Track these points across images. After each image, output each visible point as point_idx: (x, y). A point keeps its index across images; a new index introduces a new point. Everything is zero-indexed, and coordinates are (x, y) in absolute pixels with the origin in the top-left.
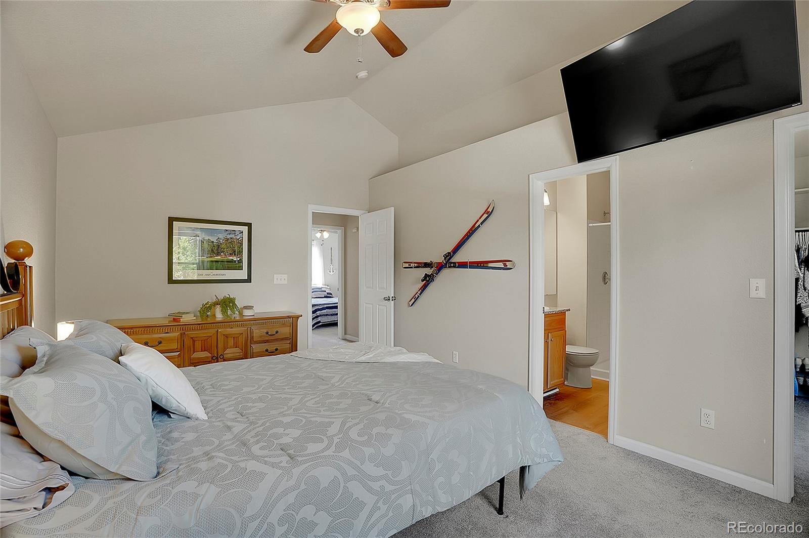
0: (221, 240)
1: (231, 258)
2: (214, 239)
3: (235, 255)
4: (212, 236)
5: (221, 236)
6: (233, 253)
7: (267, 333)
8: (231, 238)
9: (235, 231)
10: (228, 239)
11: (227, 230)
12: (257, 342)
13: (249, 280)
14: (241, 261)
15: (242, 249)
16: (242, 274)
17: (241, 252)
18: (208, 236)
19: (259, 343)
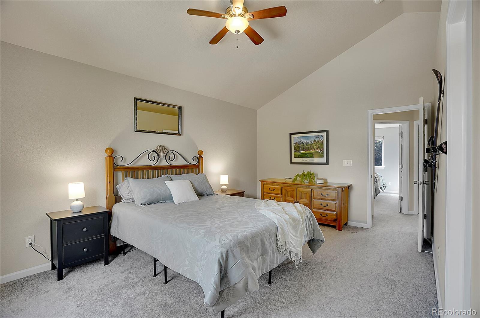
0: (312, 142)
1: (317, 151)
2: (309, 141)
3: (319, 149)
4: (308, 140)
5: (312, 139)
6: (318, 148)
7: (322, 195)
8: (317, 140)
9: (319, 136)
10: (316, 141)
11: (315, 136)
12: (316, 198)
13: (327, 163)
14: (323, 153)
15: (323, 145)
16: (324, 160)
17: (322, 148)
18: (306, 140)
19: (318, 199)
